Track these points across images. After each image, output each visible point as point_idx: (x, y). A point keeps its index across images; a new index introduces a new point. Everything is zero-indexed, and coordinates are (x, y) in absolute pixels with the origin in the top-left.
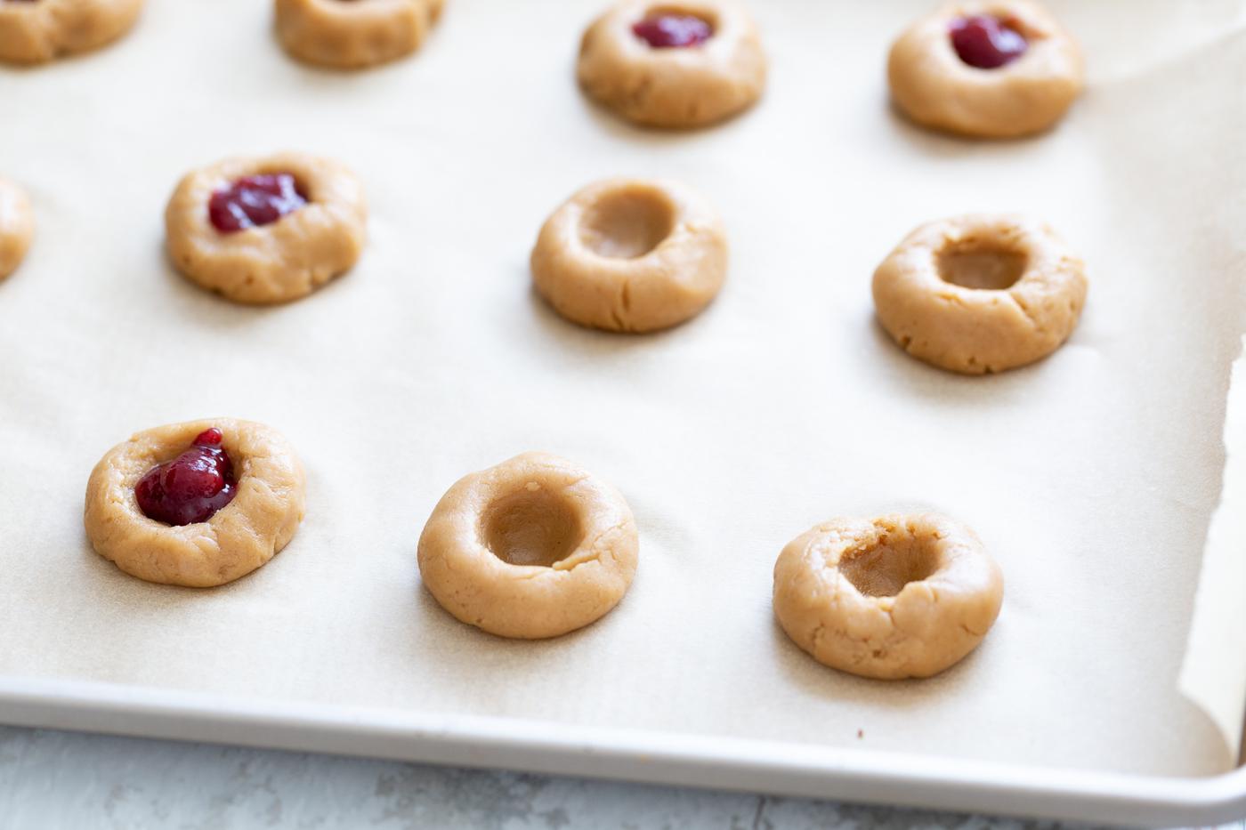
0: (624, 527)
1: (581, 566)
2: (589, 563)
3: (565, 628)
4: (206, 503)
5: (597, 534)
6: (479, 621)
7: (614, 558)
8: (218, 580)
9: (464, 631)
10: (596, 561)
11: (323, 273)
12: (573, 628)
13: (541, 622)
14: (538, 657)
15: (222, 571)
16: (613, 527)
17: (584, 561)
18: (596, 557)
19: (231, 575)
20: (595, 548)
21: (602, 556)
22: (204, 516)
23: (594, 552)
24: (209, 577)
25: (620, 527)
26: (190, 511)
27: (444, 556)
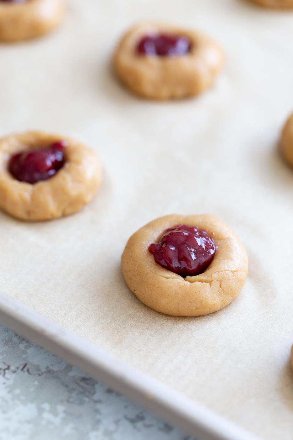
0: (236, 273)
1: (198, 283)
2: (204, 283)
3: (176, 313)
4: (37, 176)
5: (217, 270)
6: (135, 290)
7: (220, 286)
8: (24, 216)
9: (128, 293)
10: (208, 284)
11: (179, 91)
12: (181, 314)
13: (164, 304)
14: (155, 323)
15: (29, 213)
16: (229, 270)
17: (201, 281)
18: (210, 282)
19: (33, 217)
20: (212, 277)
21: (213, 283)
22: (32, 181)
23: (210, 279)
24: (20, 213)
25: (233, 272)
26: (27, 177)
27: (132, 249)
